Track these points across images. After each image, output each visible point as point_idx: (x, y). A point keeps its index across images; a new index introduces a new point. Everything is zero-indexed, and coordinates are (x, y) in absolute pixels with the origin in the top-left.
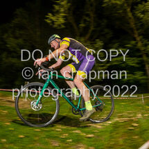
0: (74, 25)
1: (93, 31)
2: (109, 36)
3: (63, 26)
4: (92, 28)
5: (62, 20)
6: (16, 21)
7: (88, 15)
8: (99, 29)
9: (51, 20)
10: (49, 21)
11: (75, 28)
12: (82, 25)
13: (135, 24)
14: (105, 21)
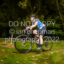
0: (31, 7)
1: (40, 11)
2: (47, 13)
3: (26, 8)
4: (39, 9)
5: (26, 5)
6: (4, 4)
7: (38, 3)
8: (42, 10)
9: (20, 4)
10: (19, 5)
11: (32, 9)
12: (35, 8)
13: (60, 8)
14: (46, 6)
